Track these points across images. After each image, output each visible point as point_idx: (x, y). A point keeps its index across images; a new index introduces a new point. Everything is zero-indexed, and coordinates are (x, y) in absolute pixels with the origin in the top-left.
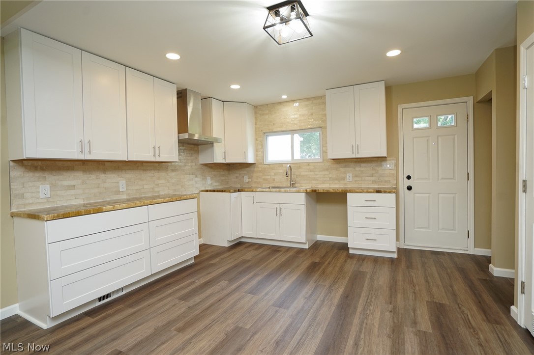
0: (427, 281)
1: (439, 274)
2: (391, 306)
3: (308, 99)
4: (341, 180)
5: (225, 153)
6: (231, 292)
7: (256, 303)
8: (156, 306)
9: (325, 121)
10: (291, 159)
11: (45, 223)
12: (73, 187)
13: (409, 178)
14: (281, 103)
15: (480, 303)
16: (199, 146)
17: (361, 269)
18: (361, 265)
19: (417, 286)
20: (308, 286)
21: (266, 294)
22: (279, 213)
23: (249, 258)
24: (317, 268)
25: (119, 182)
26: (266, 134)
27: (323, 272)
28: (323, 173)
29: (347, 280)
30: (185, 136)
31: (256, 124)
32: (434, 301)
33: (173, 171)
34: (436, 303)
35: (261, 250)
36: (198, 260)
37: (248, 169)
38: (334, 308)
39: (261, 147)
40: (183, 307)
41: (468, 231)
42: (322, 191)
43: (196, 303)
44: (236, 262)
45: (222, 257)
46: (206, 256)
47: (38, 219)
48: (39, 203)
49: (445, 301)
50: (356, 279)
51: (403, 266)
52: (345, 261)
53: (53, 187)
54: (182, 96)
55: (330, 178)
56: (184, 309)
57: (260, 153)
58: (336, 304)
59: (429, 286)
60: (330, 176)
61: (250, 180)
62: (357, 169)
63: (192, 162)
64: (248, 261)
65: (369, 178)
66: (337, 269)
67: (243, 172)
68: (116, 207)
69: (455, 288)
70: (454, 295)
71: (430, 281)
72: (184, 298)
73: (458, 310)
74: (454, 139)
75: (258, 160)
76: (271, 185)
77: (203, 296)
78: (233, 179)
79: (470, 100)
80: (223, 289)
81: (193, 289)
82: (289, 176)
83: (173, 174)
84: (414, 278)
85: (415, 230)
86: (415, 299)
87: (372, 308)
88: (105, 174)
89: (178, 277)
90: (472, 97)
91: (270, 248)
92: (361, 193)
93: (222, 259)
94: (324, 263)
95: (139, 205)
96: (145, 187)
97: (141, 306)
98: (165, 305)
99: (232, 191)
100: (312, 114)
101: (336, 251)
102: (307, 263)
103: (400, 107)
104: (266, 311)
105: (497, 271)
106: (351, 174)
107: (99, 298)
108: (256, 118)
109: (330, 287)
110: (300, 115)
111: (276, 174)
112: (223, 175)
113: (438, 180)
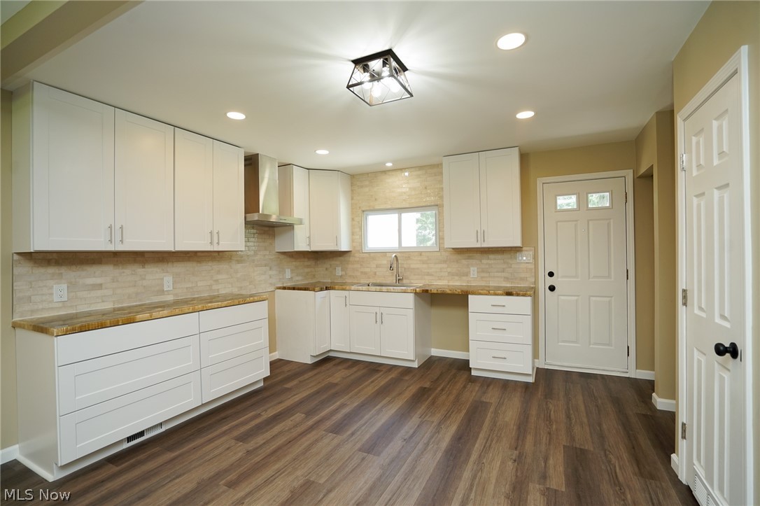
0: (568, 417)
1: (585, 407)
2: (516, 453)
3: (421, 168)
4: (463, 276)
5: (309, 238)
6: (307, 430)
7: (338, 446)
8: (204, 449)
9: (442, 197)
10: (397, 246)
11: (55, 338)
12: (100, 286)
13: (551, 274)
14: (385, 172)
15: (634, 448)
16: (275, 229)
17: (484, 399)
18: (484, 393)
19: (554, 423)
20: (409, 423)
21: (353, 434)
22: (379, 319)
23: (336, 381)
24: (426, 396)
25: (163, 279)
26: (365, 213)
27: (433, 403)
28: (440, 266)
29: (462, 414)
30: (255, 217)
31: (352, 199)
32: (574, 446)
33: (239, 262)
34: (576, 448)
35: (355, 369)
36: (269, 383)
37: (341, 258)
38: (440, 454)
39: (358, 229)
40: (240, 450)
41: (628, 347)
42: (435, 292)
43: (258, 445)
44: (319, 386)
45: (301, 378)
46: (280, 378)
47: (46, 333)
48: (52, 308)
49: (589, 447)
50: (475, 413)
51: (540, 394)
52: (465, 387)
53: (72, 286)
54: (252, 163)
55: (449, 273)
56: (240, 454)
57: (358, 237)
58: (443, 449)
59: (571, 423)
60: (449, 270)
61: (344, 273)
62: (484, 261)
63: (266, 250)
64: (336, 384)
65: (499, 274)
66: (452, 398)
67: (335, 262)
68: (155, 314)
69: (604, 426)
70: (602, 437)
71: (573, 416)
72: (243, 438)
73: (604, 458)
74: (609, 225)
75: (354, 247)
76: (371, 281)
77: (268, 435)
78: (322, 272)
79: (629, 174)
80: (295, 426)
81: (256, 425)
82: (395, 269)
83: (239, 266)
84: (552, 412)
85: (560, 344)
86: (550, 444)
87: (491, 455)
88: (144, 267)
89: (239, 407)
90: (632, 171)
91: (367, 367)
92: (486, 295)
93: (300, 382)
94: (436, 389)
95: (187, 311)
96: (200, 284)
97: (184, 449)
98: (217, 448)
99: (317, 289)
100: (426, 188)
101: (454, 371)
102: (413, 389)
103: (540, 181)
104: (349, 458)
105: (660, 403)
106: (476, 268)
107: (128, 438)
108: (352, 191)
109: (440, 424)
110: (410, 188)
111: (377, 266)
112: (308, 267)
113: (589, 278)
